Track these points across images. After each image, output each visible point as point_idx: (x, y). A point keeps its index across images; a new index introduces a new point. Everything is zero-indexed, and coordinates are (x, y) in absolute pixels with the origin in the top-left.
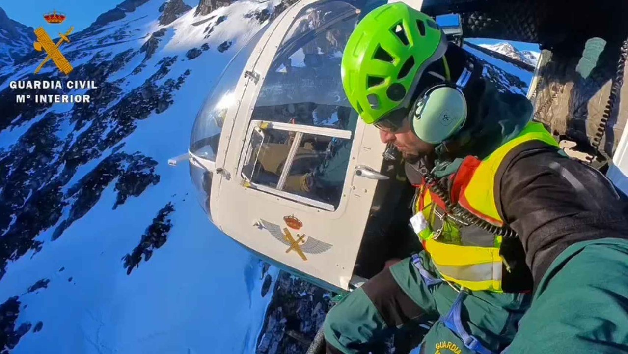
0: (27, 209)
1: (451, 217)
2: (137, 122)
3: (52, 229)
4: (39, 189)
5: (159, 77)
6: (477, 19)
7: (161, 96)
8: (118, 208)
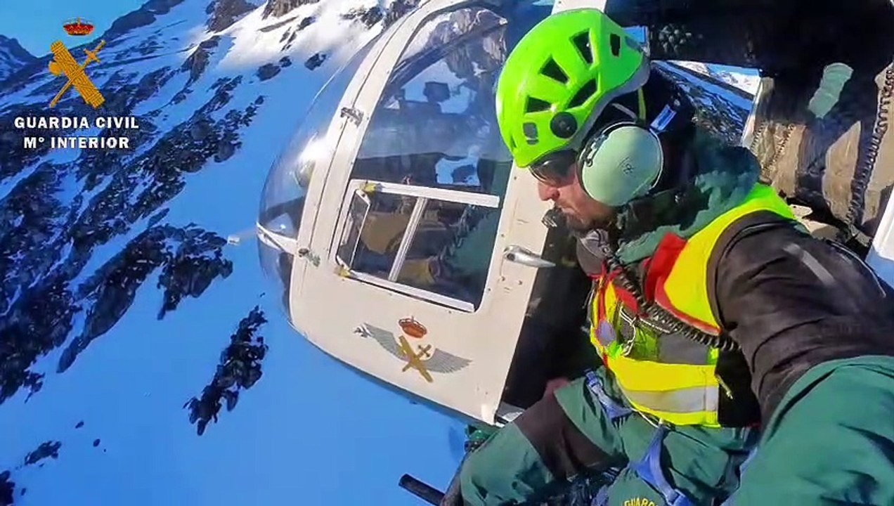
0: (15, 319)
1: (644, 321)
2: (185, 177)
3: (57, 353)
4: (32, 285)
5: (216, 107)
6: (672, 34)
7: (223, 136)
8: (165, 318)
